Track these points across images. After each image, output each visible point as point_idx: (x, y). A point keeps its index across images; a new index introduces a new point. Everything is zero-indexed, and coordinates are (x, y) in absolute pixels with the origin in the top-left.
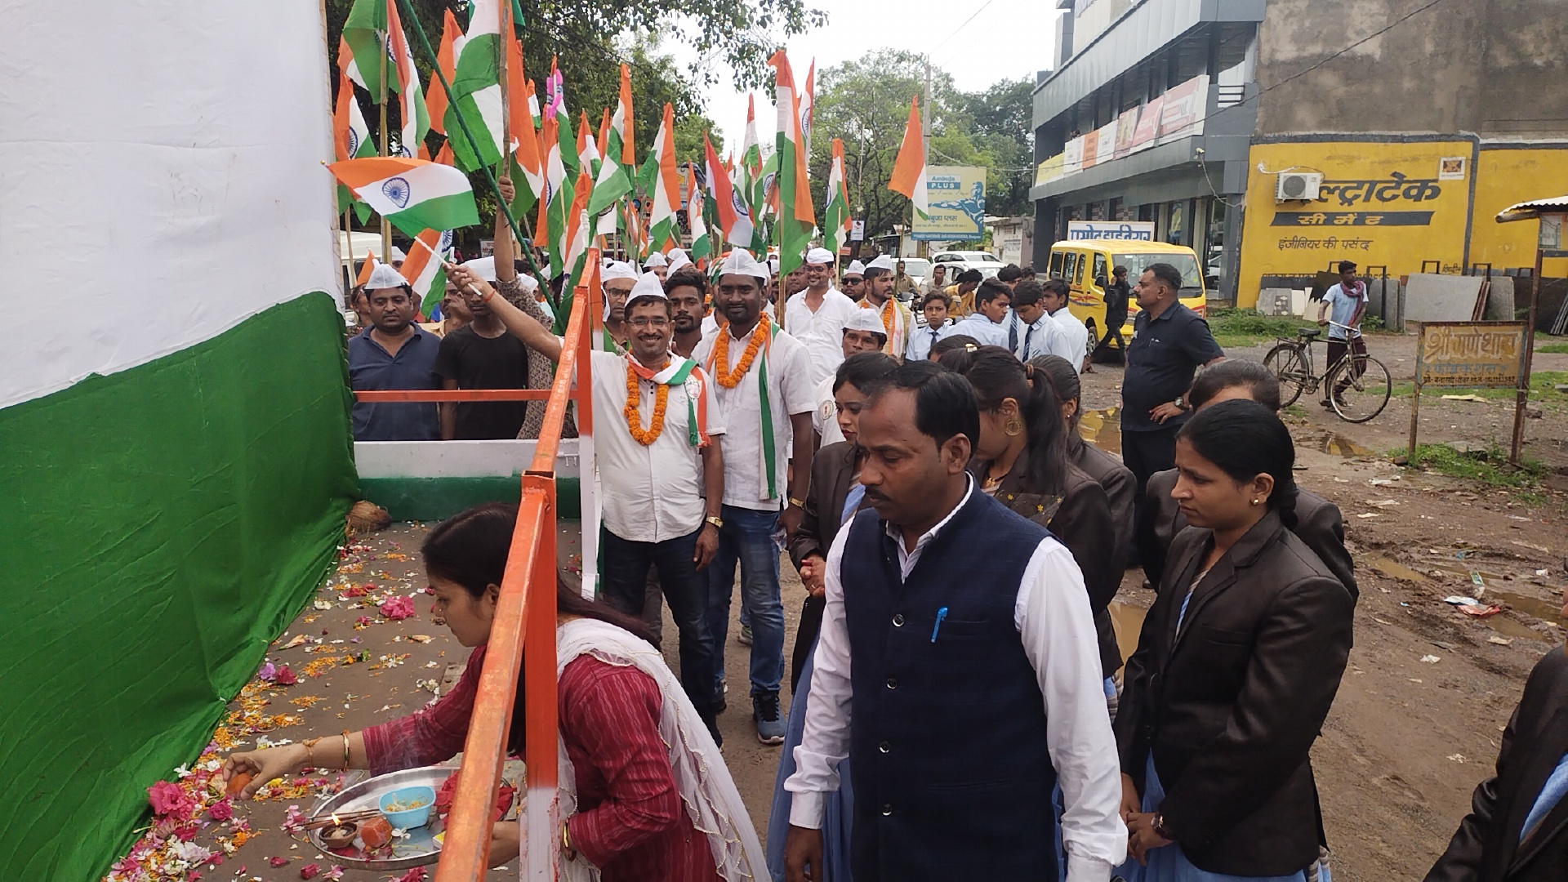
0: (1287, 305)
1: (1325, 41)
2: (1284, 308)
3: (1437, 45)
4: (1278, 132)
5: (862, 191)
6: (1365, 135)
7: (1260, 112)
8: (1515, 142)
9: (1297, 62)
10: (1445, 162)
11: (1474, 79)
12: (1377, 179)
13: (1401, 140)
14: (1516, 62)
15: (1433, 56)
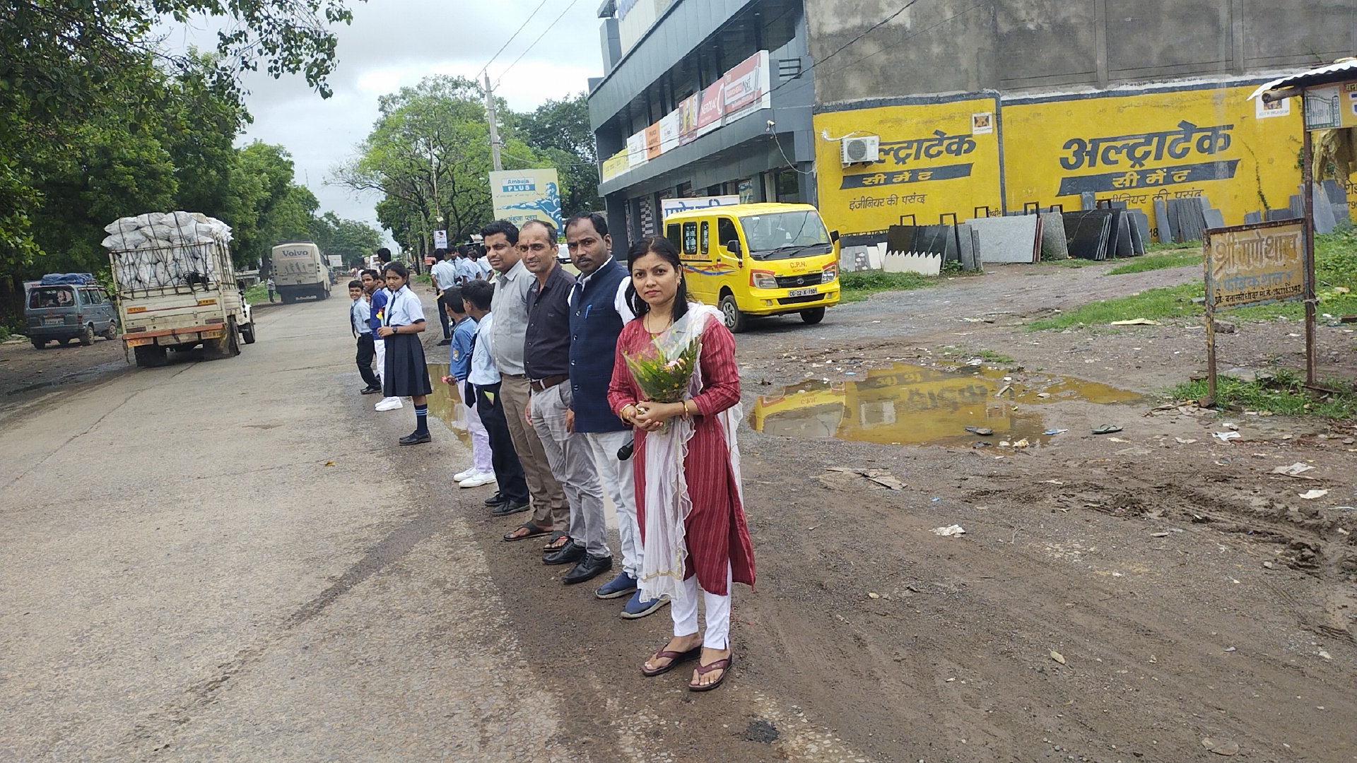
0: (865, 262)
1: (863, 13)
2: (864, 263)
3: (955, 12)
4: (834, 102)
5: (439, 203)
6: (907, 98)
7: (818, 83)
8: (1023, 97)
9: (842, 34)
10: (975, 118)
11: (989, 41)
12: (923, 138)
13: (938, 101)
14: (1013, 27)
15: (954, 22)
